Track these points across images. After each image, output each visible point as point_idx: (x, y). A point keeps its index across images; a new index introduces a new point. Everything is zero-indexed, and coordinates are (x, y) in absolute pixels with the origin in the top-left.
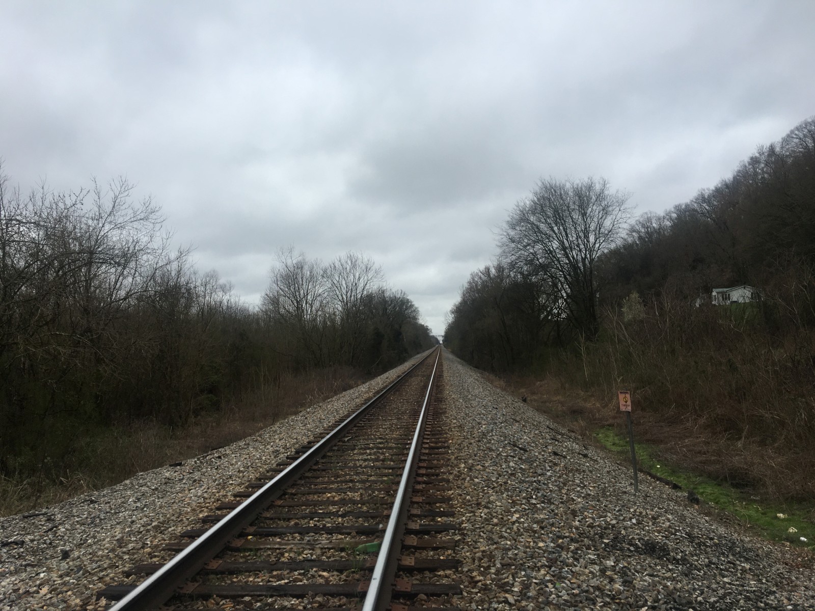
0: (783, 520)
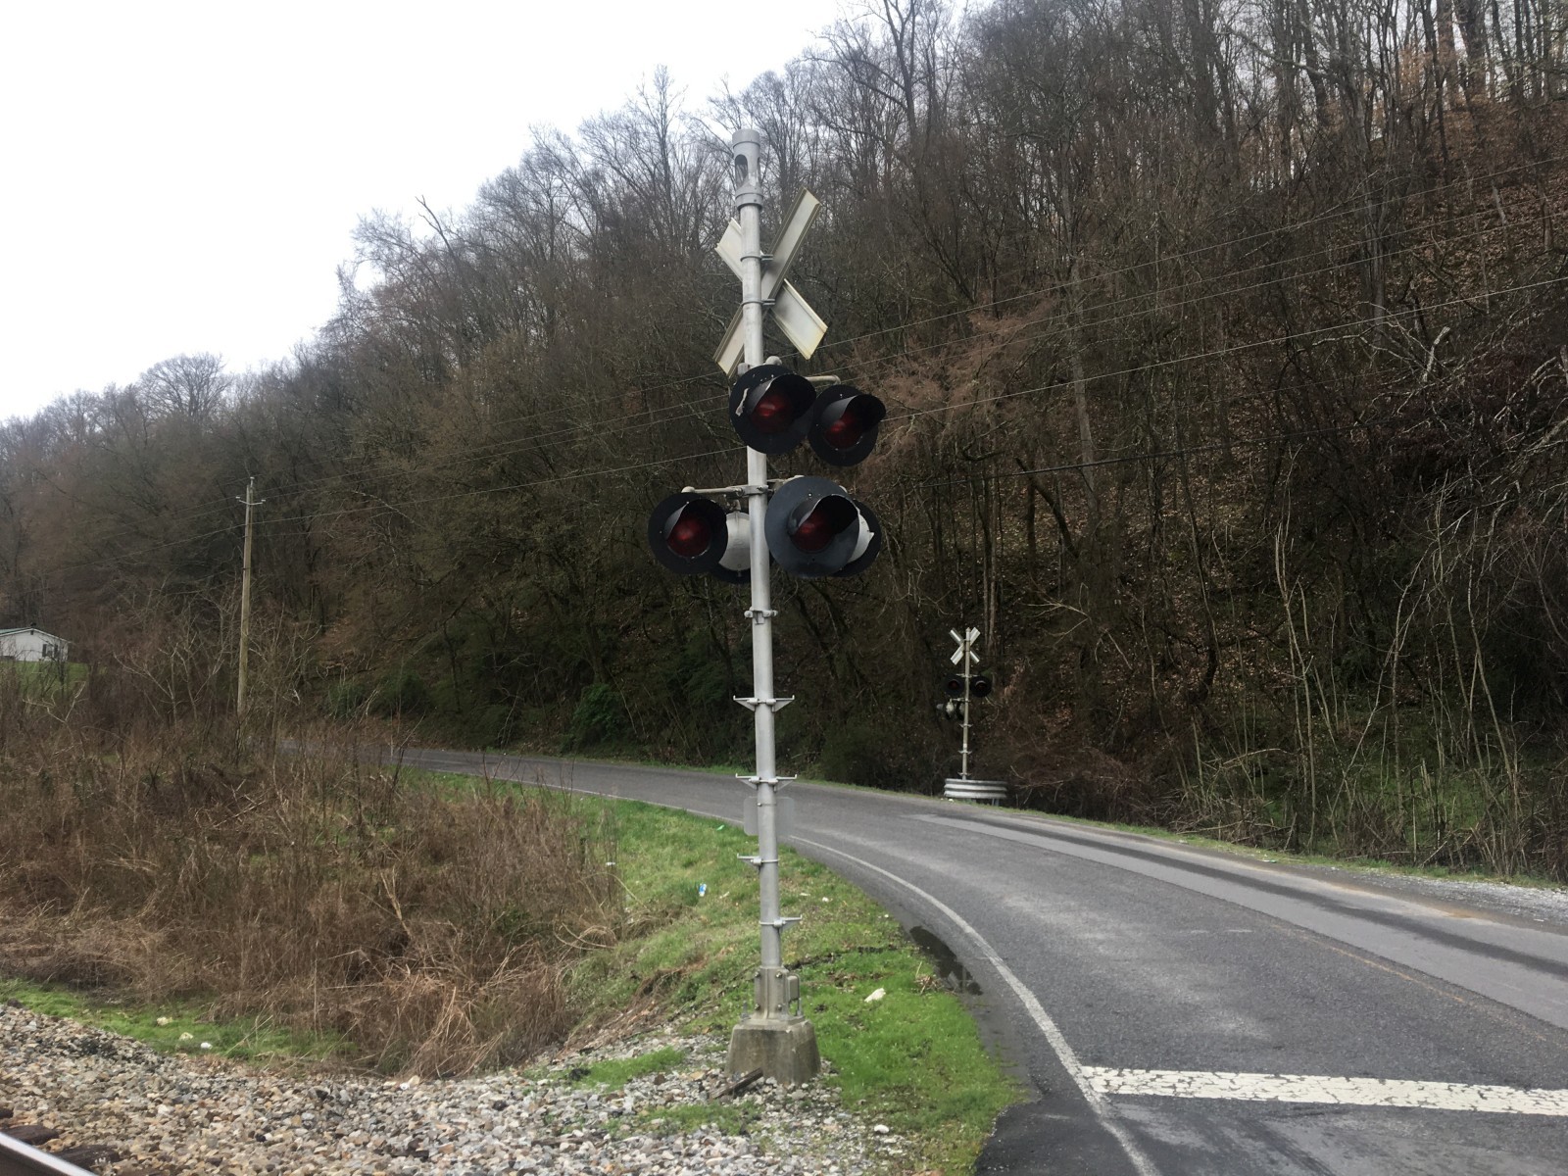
0: (167, 1026)
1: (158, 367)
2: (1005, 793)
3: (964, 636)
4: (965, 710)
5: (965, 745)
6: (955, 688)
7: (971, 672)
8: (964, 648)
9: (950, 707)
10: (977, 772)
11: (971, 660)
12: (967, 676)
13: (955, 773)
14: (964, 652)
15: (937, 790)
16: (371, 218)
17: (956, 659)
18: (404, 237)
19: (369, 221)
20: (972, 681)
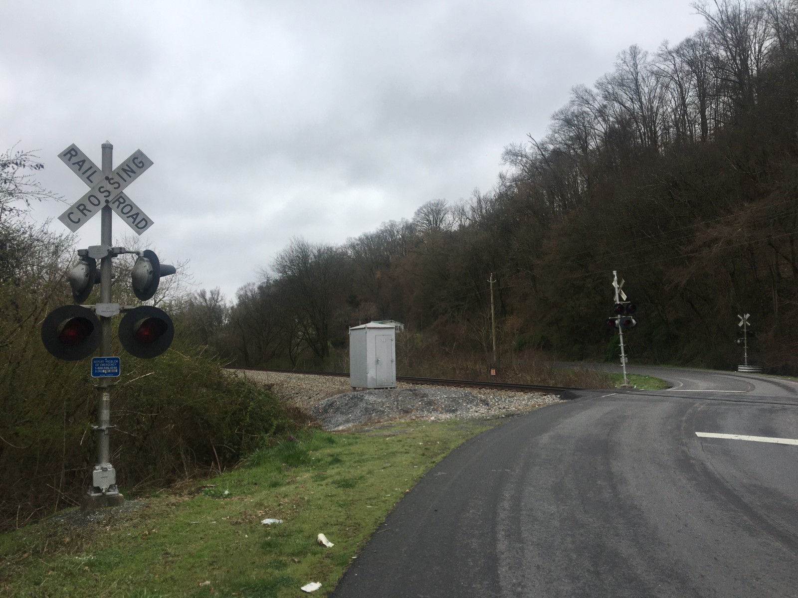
1: (421, 209)
2: (762, 370)
3: (743, 316)
4: (745, 342)
5: (746, 354)
6: (740, 334)
7: (746, 329)
8: (744, 320)
9: (739, 341)
10: (750, 363)
11: (746, 324)
12: (745, 330)
13: (743, 364)
14: (744, 322)
15: (736, 369)
16: (510, 148)
17: (741, 324)
18: (523, 153)
19: (508, 149)
20: (747, 332)
